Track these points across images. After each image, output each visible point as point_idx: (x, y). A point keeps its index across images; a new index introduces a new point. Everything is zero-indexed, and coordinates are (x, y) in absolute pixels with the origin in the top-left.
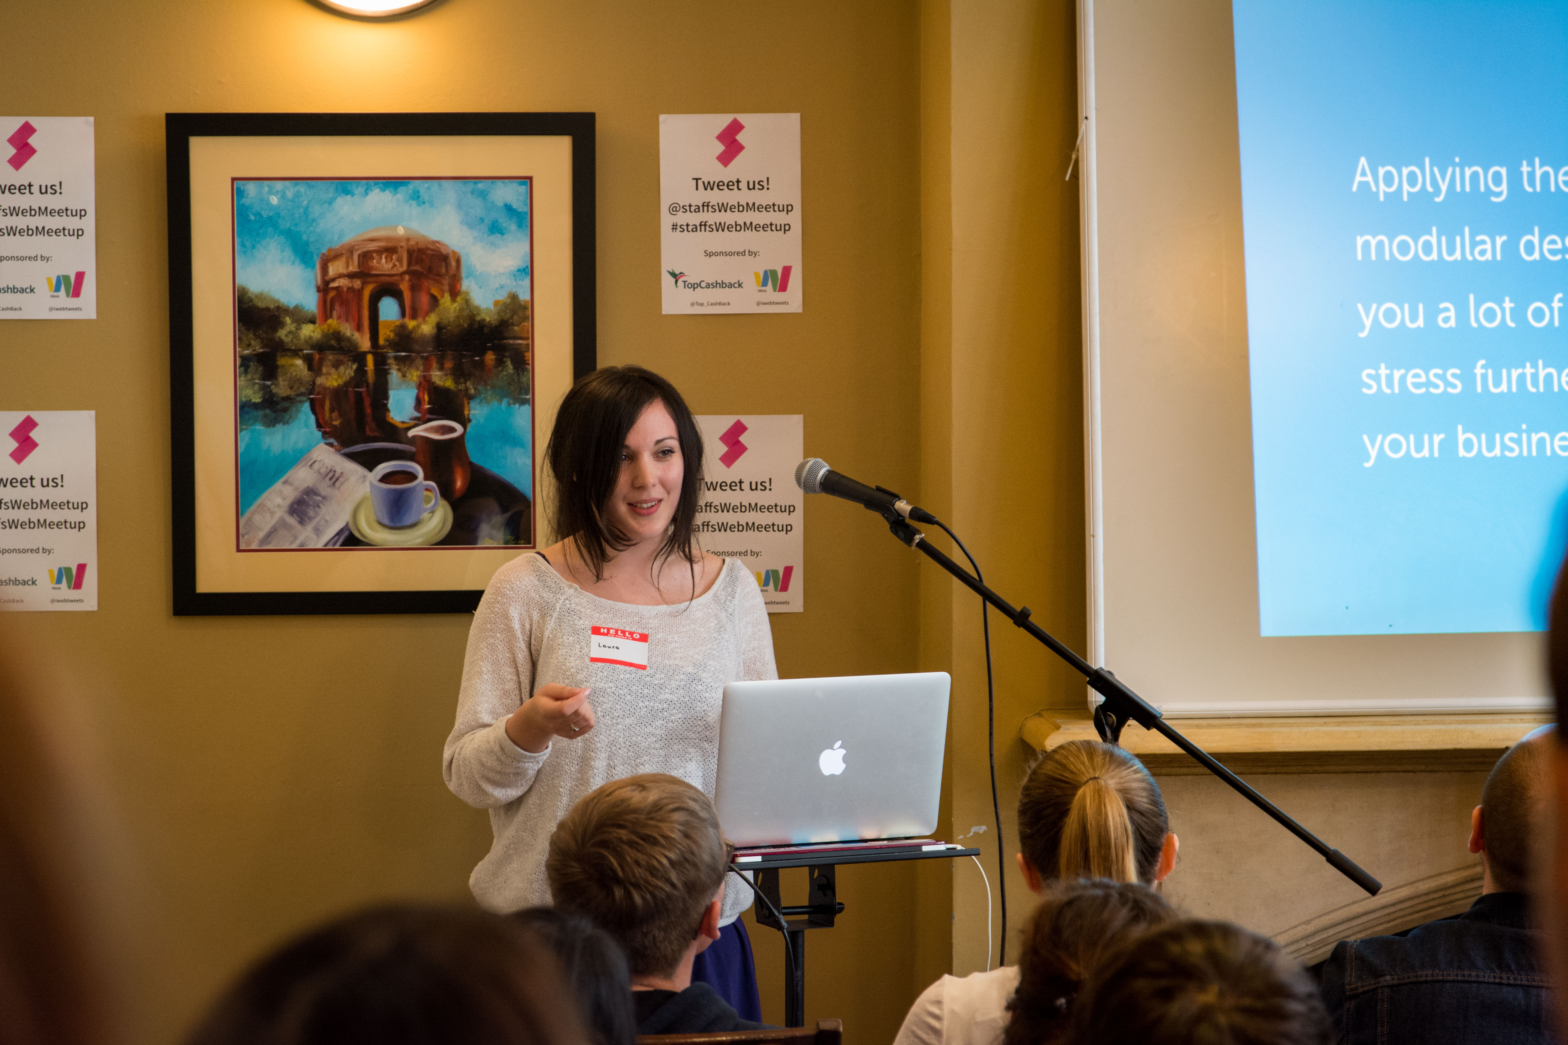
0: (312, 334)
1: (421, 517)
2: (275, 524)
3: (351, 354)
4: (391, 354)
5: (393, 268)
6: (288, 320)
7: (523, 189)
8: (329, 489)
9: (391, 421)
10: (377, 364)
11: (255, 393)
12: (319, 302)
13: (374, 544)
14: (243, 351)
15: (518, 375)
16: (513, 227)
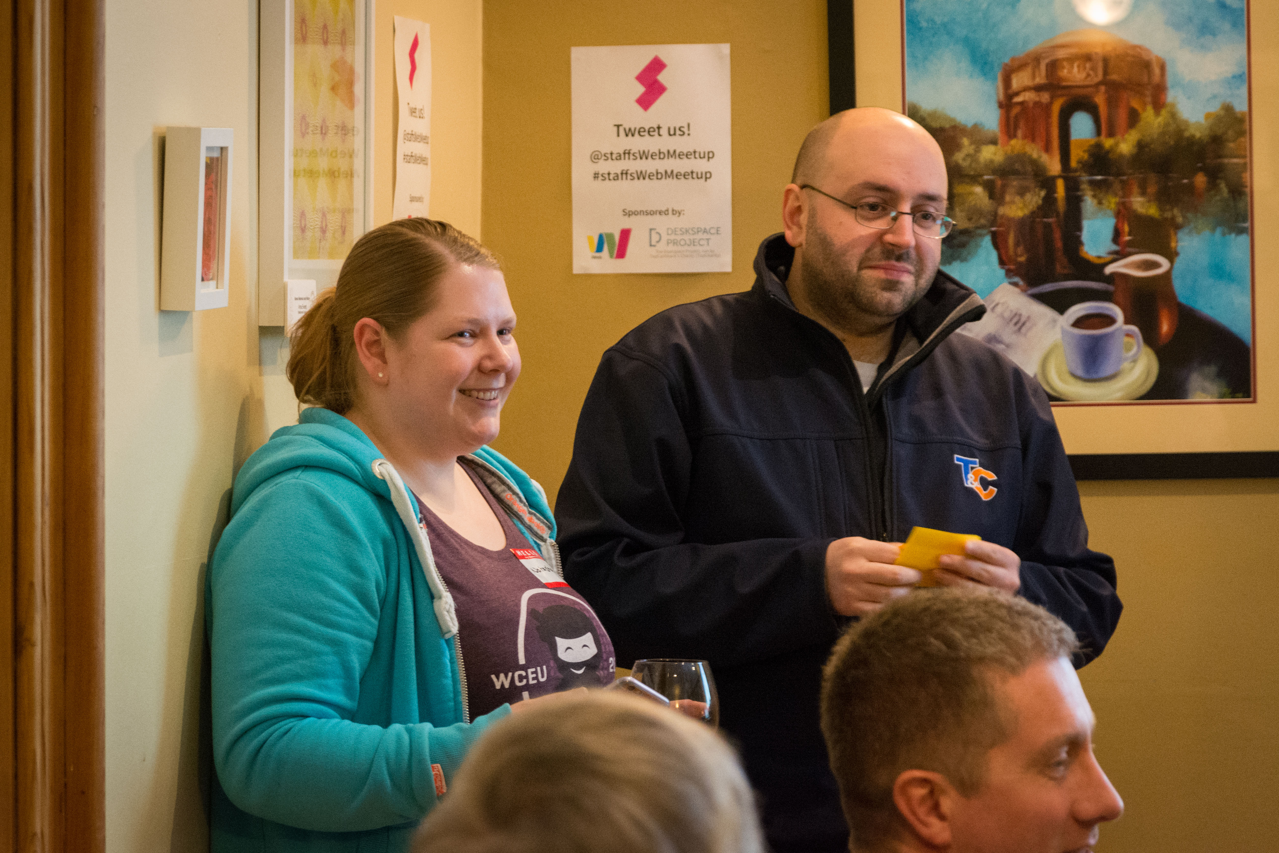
0: (993, 157)
1: (1121, 367)
3: (1039, 179)
4: (1085, 178)
5: (1086, 78)
6: (965, 141)
8: (1014, 337)
9: (1085, 256)
10: (1068, 189)
12: (1001, 119)
13: (1068, 399)
15: (1234, 199)
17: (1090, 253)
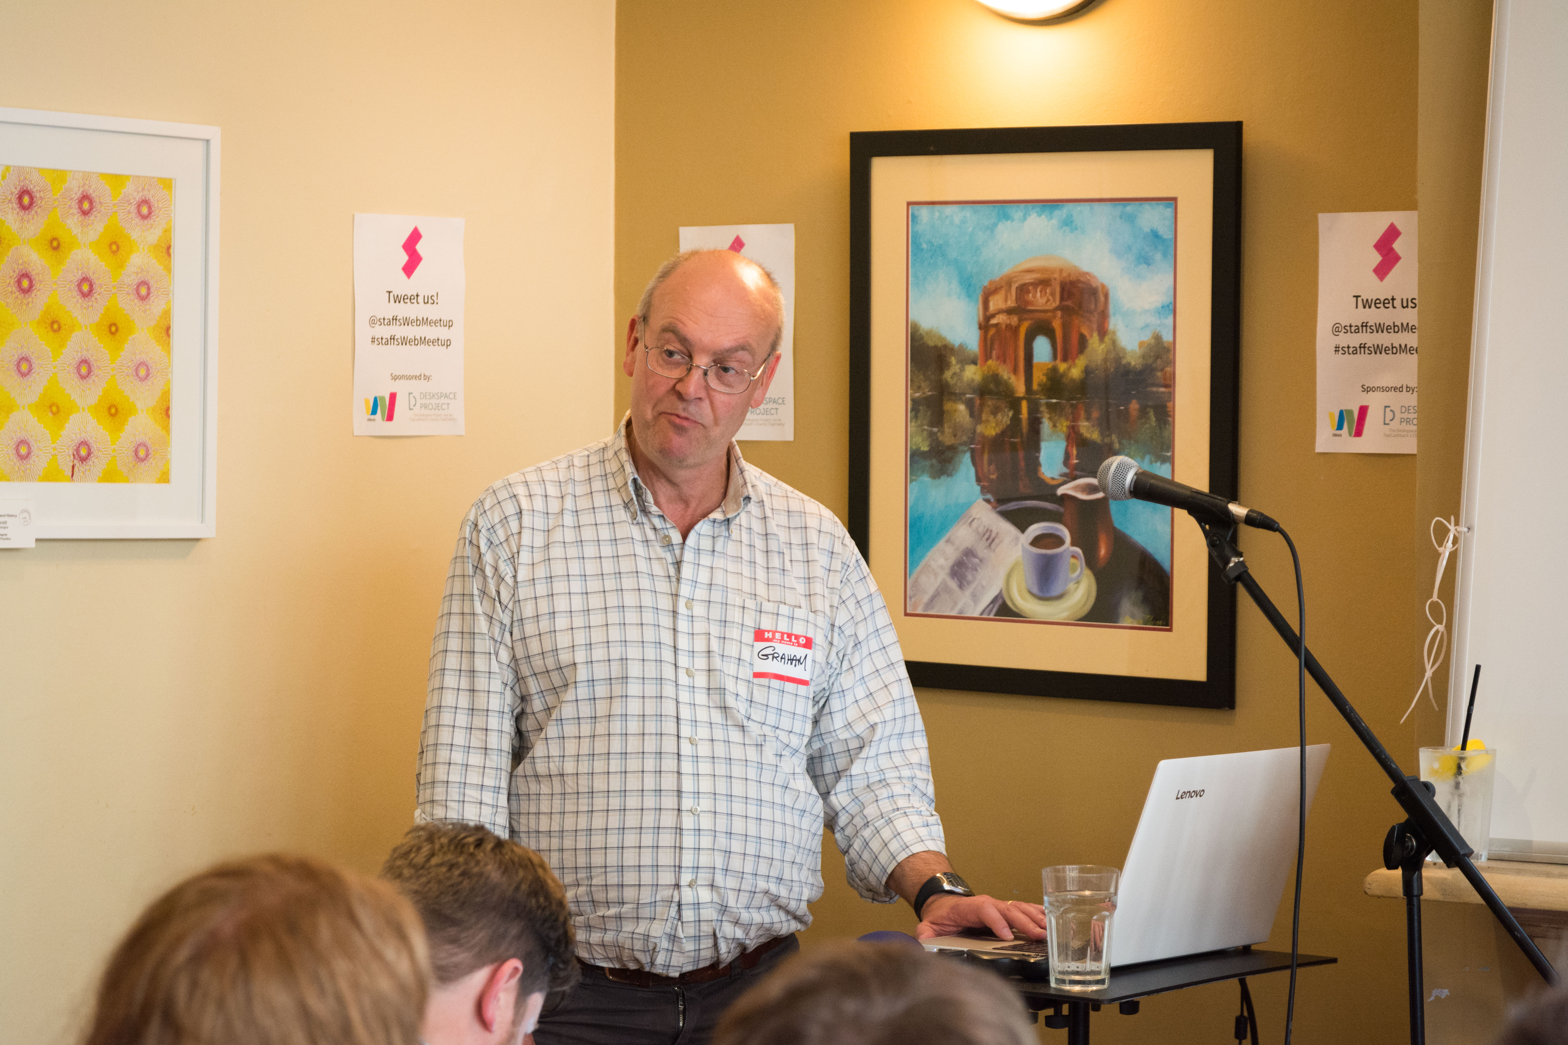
0: (974, 377)
1: (1067, 588)
2: (938, 588)
3: (1008, 399)
4: (1043, 401)
5: (1047, 303)
6: (953, 360)
7: (1169, 212)
8: (985, 551)
9: (1042, 477)
10: (1030, 411)
11: (923, 441)
12: (980, 339)
13: (1023, 615)
14: (914, 393)
15: (1160, 428)
16: (1158, 256)
17: (1046, 474)
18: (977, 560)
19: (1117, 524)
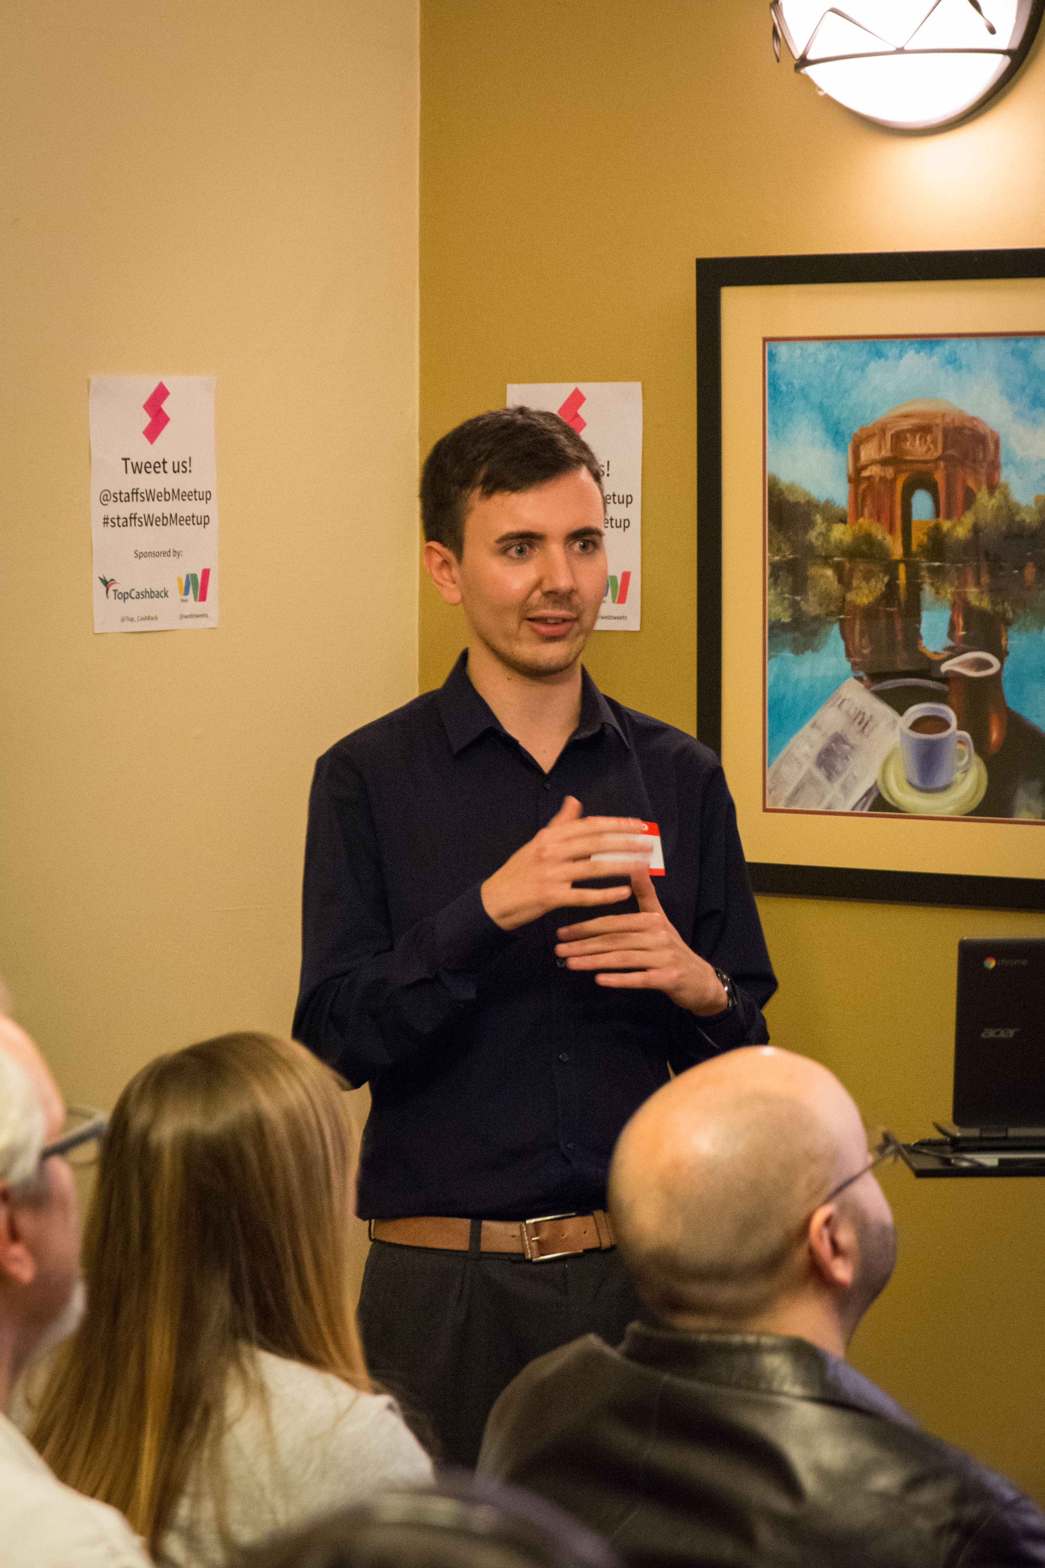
0: (843, 537)
1: (954, 777)
2: (803, 779)
3: (883, 563)
4: (925, 564)
5: (927, 452)
6: (818, 518)
8: (858, 737)
9: (923, 651)
10: (909, 576)
11: (784, 610)
12: (850, 494)
13: (903, 810)
14: (773, 556)
17: (928, 648)
18: (847, 747)
19: (1011, 705)
